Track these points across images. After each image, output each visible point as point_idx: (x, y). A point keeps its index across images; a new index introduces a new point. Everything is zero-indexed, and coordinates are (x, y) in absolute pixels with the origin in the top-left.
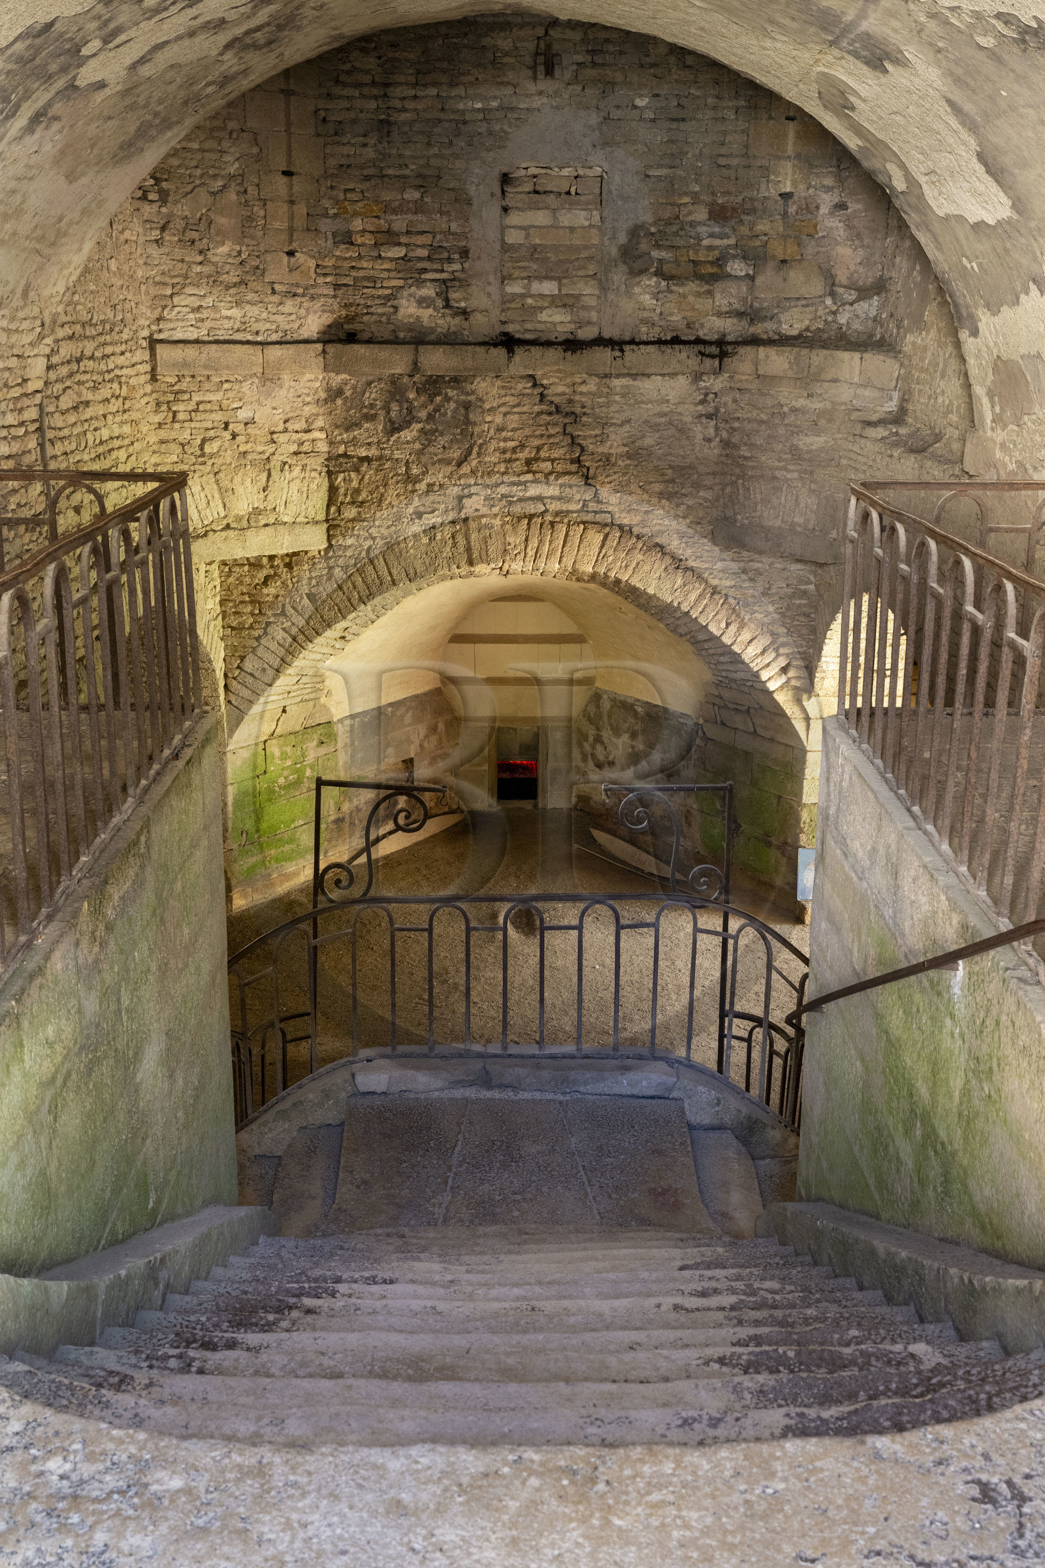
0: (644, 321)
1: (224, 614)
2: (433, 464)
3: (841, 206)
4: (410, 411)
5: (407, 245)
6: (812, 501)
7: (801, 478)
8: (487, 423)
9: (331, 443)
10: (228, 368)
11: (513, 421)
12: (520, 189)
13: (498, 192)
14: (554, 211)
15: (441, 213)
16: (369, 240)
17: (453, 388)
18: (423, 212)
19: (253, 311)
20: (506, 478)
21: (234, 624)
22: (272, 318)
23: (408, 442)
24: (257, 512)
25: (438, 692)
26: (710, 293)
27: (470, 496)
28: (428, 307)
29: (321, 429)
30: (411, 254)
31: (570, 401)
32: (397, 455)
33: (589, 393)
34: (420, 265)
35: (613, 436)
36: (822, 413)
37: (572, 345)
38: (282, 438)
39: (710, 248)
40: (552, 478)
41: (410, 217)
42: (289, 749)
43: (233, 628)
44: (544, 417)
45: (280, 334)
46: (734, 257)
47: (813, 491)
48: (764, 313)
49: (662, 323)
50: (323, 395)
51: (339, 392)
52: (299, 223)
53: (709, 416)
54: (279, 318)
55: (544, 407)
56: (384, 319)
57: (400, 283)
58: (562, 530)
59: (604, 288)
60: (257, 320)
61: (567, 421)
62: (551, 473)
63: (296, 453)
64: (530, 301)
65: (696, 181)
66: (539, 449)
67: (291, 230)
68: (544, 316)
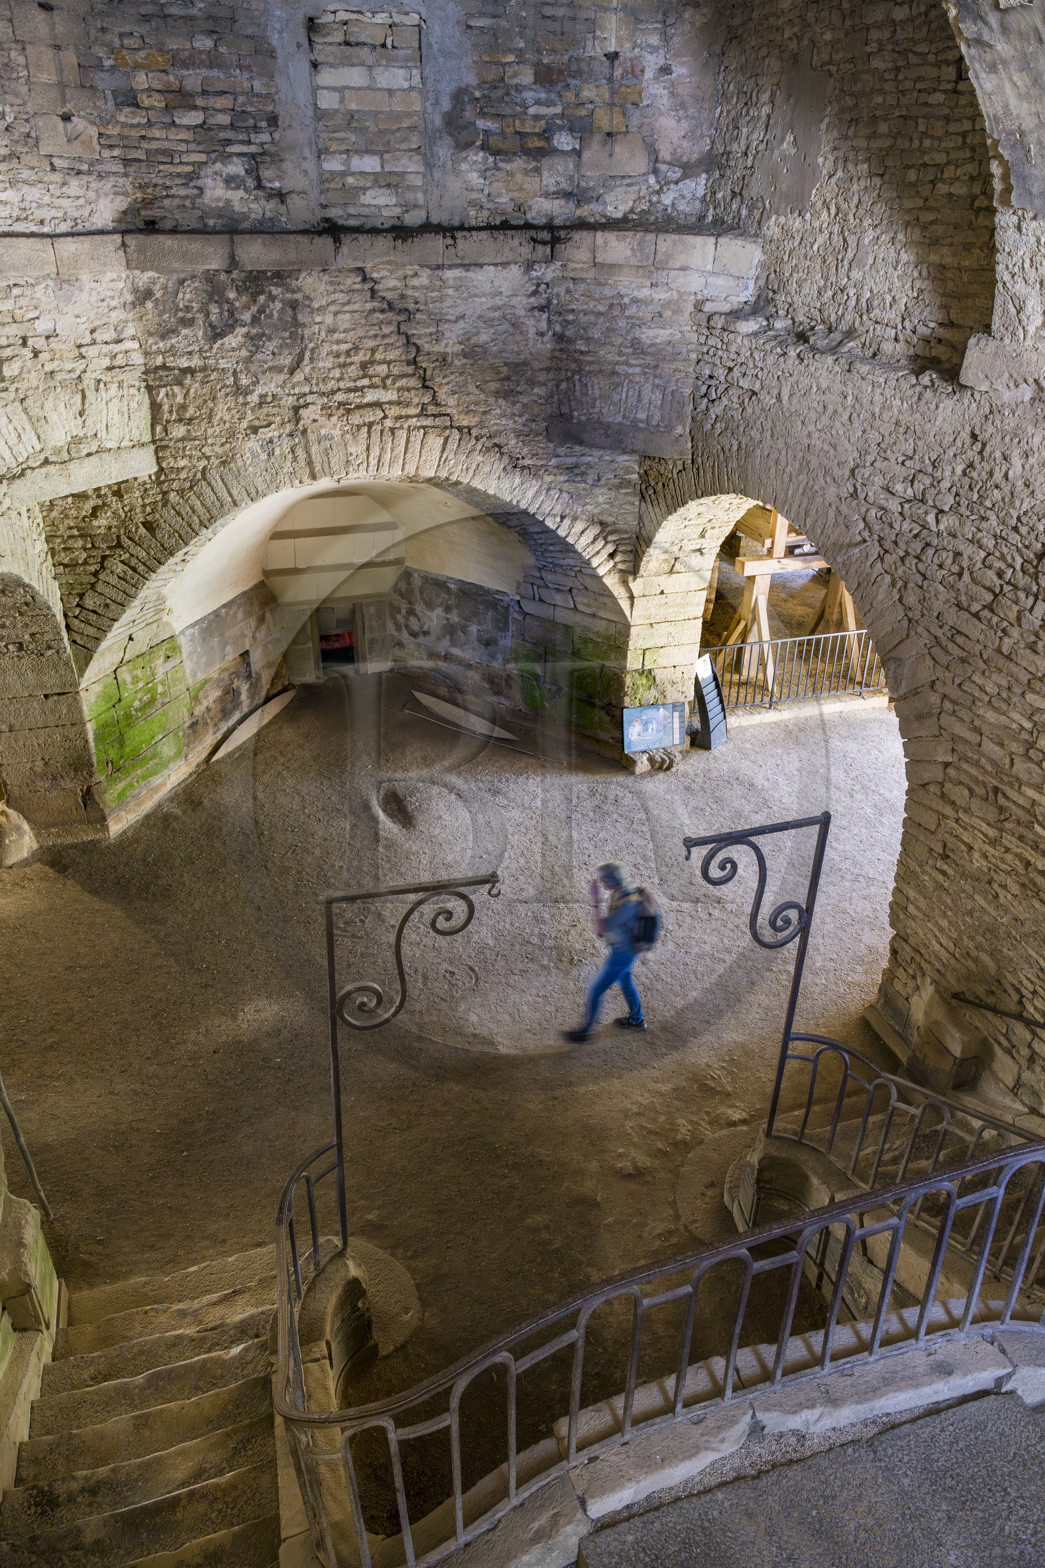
0: (472, 203)
1: (53, 552)
2: (264, 372)
3: (666, 70)
4: (232, 313)
5: (204, 109)
6: (657, 397)
7: (645, 373)
8: (318, 324)
9: (146, 354)
10: (14, 268)
11: (345, 320)
12: (329, 39)
13: (305, 43)
14: (370, 67)
15: (241, 67)
16: (158, 102)
17: (276, 285)
18: (219, 67)
19: (33, 194)
20: (342, 385)
21: (66, 561)
22: (57, 202)
23: (233, 350)
24: (77, 441)
25: (261, 585)
26: (537, 170)
27: (306, 405)
28: (238, 188)
29: (133, 338)
30: (211, 121)
31: (403, 297)
32: (223, 364)
33: (422, 287)
34: (223, 135)
35: (447, 334)
36: (667, 304)
37: (401, 232)
38: (91, 352)
39: (536, 118)
40: (389, 382)
41: (204, 72)
42: (139, 672)
43: (65, 566)
44: (378, 315)
45: (70, 223)
46: (561, 128)
47: (658, 386)
48: (590, 194)
49: (490, 206)
50: (130, 298)
51: (148, 294)
52: (71, 75)
53: (542, 309)
54: (65, 203)
55: (376, 304)
56: (188, 203)
57: (202, 158)
58: (402, 435)
59: (429, 165)
60: (39, 206)
61: (401, 318)
62: (388, 377)
63: (110, 369)
64: (350, 180)
65: (521, 35)
66: (373, 351)
67: (62, 86)
68: (368, 198)
